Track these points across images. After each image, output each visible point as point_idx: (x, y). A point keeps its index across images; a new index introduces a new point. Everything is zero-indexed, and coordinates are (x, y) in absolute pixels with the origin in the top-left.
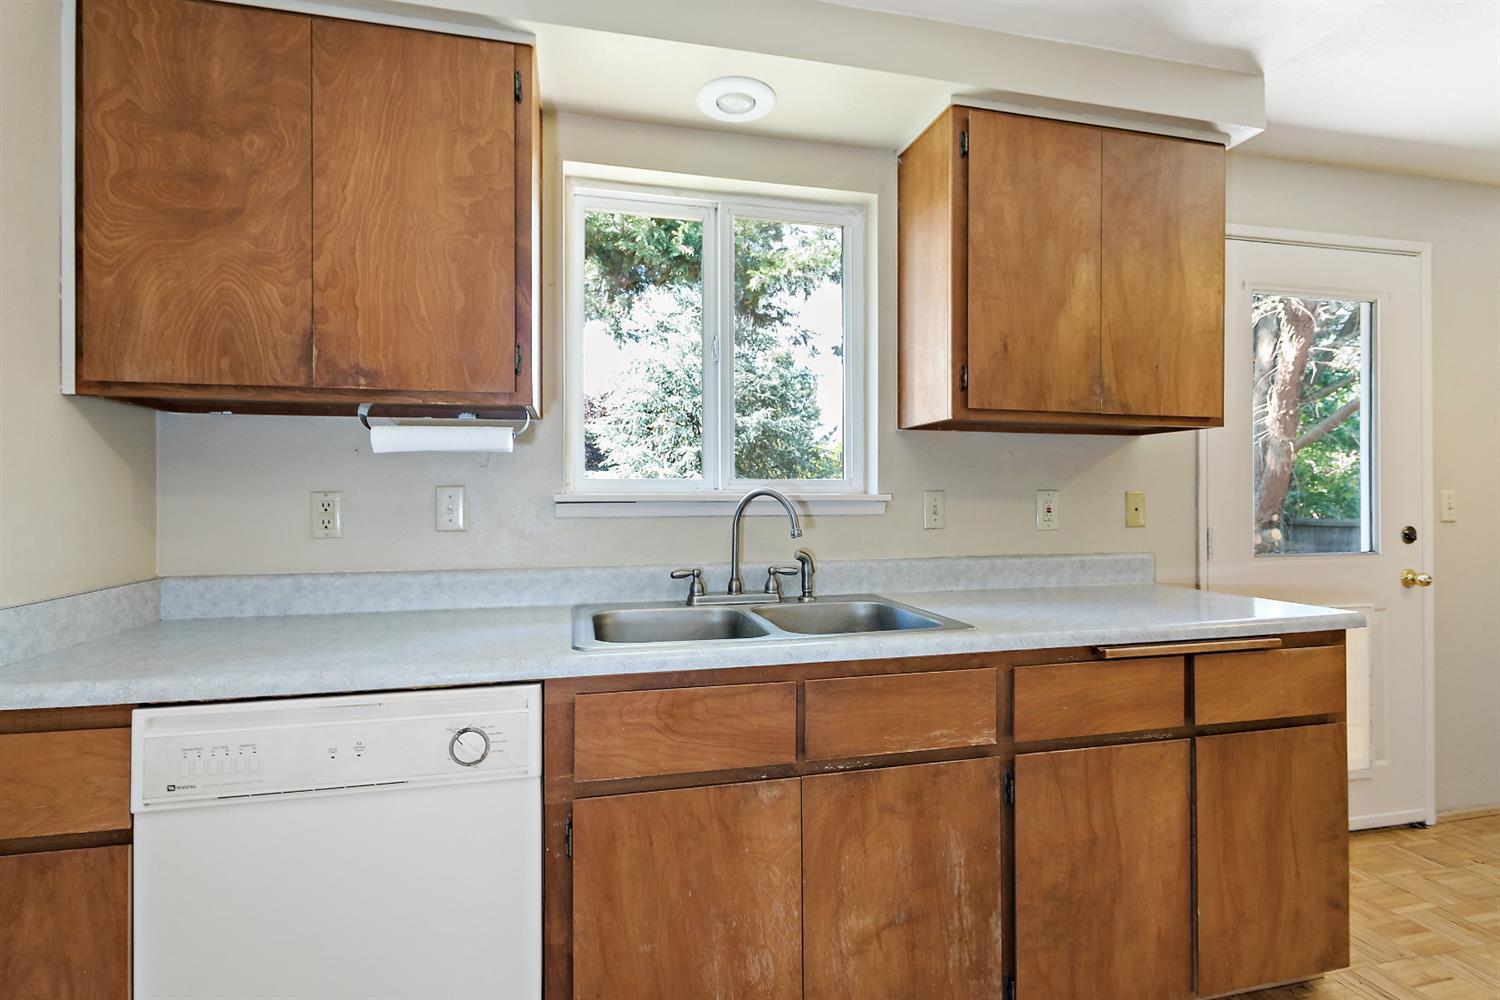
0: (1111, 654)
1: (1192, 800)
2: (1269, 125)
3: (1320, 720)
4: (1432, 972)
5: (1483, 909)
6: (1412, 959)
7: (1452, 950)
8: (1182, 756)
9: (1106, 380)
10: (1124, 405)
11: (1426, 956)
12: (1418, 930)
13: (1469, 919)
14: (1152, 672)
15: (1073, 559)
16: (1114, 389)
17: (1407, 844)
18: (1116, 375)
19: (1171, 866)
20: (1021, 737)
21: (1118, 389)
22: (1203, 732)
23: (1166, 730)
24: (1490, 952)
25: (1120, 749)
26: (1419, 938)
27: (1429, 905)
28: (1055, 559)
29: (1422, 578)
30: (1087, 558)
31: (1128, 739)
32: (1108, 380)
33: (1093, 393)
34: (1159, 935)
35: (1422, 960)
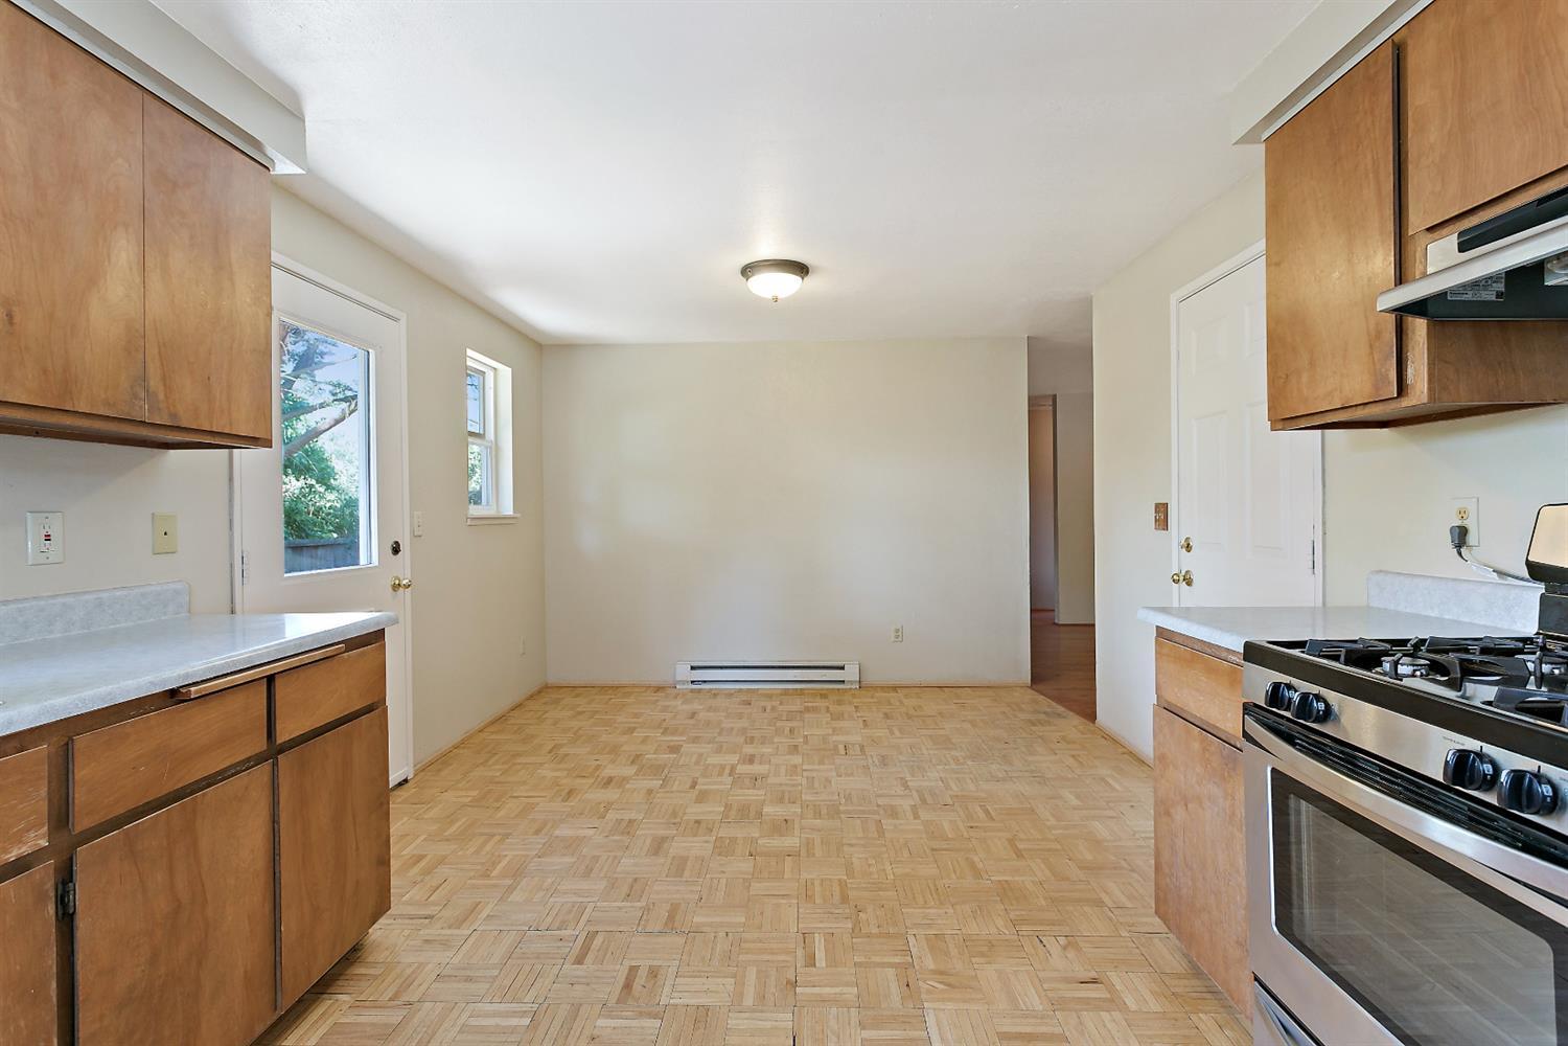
0: (196, 692)
1: (274, 820)
2: (309, 171)
3: (369, 709)
4: (435, 883)
5: (452, 823)
6: (422, 881)
7: (442, 861)
8: (265, 779)
9: (152, 383)
10: (174, 416)
11: (429, 873)
12: (420, 858)
13: (446, 834)
14: (236, 702)
15: (87, 597)
16: (161, 396)
17: (399, 800)
18: (164, 379)
19: (255, 897)
20: (82, 822)
21: (166, 396)
22: (282, 749)
23: (248, 759)
24: (462, 849)
25: (204, 795)
26: (423, 864)
27: (422, 838)
28: (60, 600)
29: (404, 582)
30: (105, 595)
31: (210, 781)
32: (154, 382)
33: (135, 396)
34: (246, 972)
35: (427, 878)
